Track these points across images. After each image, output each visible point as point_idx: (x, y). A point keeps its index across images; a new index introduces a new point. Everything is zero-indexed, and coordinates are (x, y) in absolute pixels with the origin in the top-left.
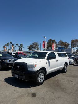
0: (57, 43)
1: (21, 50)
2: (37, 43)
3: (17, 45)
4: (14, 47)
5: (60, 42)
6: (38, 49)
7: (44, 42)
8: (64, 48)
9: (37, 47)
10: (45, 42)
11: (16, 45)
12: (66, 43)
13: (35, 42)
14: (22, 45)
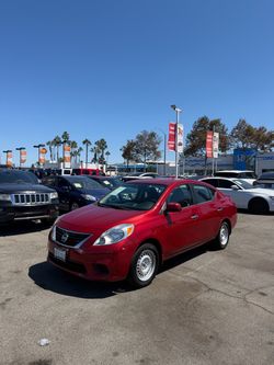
0: (229, 132)
1: (102, 161)
2: (153, 135)
3: (86, 142)
4: (77, 149)
5: (238, 127)
6: (158, 155)
7: (171, 125)
8: (256, 149)
9: (154, 149)
10: (176, 126)
11: (84, 143)
12: (262, 129)
13: (145, 132)
14: (102, 144)
